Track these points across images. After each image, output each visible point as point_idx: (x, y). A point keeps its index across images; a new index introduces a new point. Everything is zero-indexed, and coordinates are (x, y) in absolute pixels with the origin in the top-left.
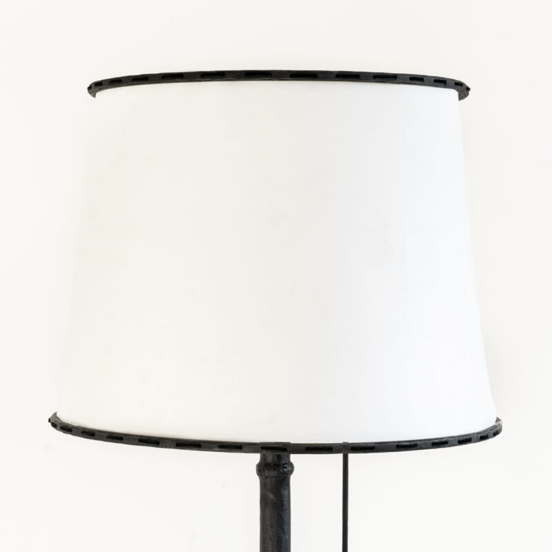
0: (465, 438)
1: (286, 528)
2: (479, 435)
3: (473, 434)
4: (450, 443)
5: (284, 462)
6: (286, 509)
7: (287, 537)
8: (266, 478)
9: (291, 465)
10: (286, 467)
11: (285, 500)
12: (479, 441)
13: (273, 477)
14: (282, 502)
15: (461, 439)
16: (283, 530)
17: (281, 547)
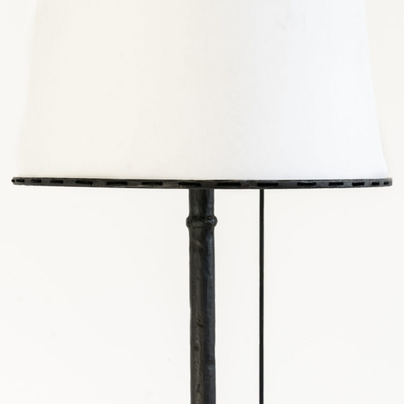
0: (358, 182)
1: (210, 270)
2: (372, 181)
3: (367, 180)
4: (345, 184)
5: (208, 214)
6: (210, 254)
7: (212, 277)
8: (194, 228)
9: (215, 219)
10: (210, 219)
11: (211, 246)
12: (371, 186)
13: (199, 227)
14: (207, 248)
15: (355, 182)
16: (208, 272)
17: (206, 285)
